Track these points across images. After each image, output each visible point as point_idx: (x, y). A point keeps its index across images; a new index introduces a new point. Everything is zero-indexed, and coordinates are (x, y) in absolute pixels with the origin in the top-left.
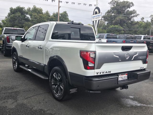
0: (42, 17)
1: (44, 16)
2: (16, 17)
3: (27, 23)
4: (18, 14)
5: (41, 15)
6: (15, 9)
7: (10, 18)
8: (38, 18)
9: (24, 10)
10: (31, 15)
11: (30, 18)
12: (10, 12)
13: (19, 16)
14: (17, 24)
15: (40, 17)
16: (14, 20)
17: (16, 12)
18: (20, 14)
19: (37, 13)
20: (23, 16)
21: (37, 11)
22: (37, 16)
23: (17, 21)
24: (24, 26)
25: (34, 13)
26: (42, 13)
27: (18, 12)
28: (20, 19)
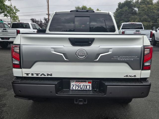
0: (151, 8)
1: (153, 7)
2: (123, 11)
3: (133, 17)
4: (126, 8)
5: (150, 6)
6: (123, 4)
7: (117, 13)
8: (146, 10)
9: (132, 3)
10: (138, 8)
11: (137, 11)
12: (118, 7)
13: (126, 11)
14: (124, 19)
15: (149, 9)
16: (121, 15)
17: (123, 7)
18: (127, 8)
19: (146, 4)
20: (130, 9)
21: (146, 2)
22: (145, 7)
23: (123, 16)
24: (130, 20)
25: (142, 5)
26: (152, 4)
27: (125, 6)
28: (127, 13)
